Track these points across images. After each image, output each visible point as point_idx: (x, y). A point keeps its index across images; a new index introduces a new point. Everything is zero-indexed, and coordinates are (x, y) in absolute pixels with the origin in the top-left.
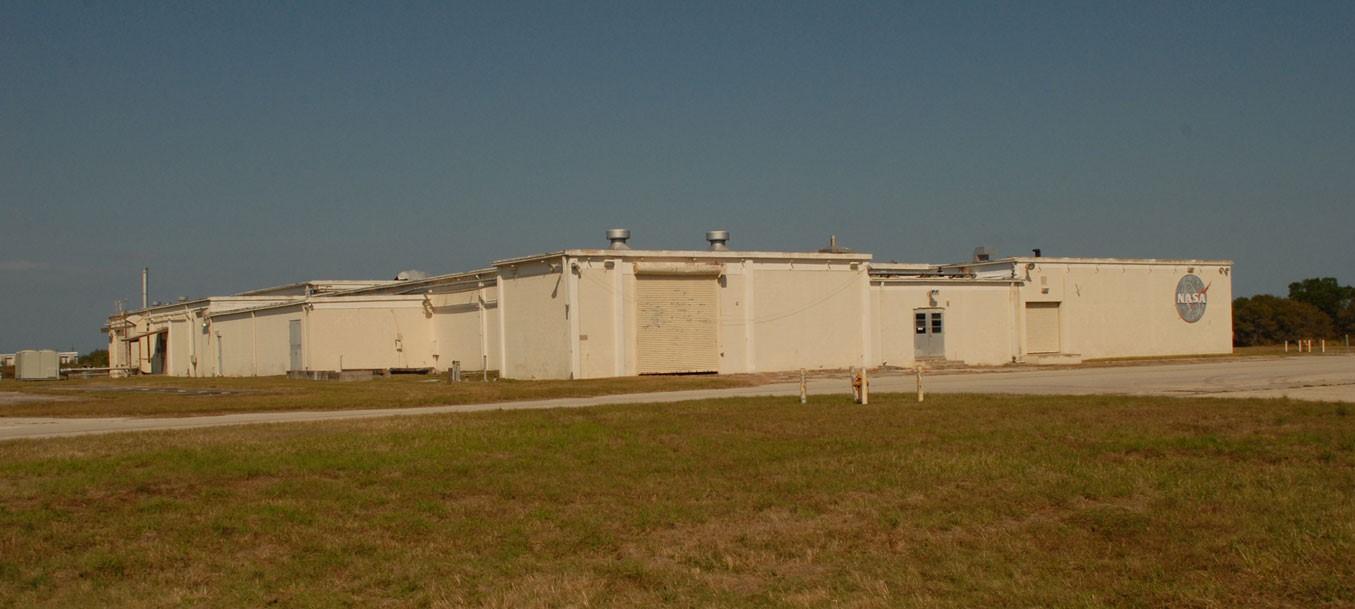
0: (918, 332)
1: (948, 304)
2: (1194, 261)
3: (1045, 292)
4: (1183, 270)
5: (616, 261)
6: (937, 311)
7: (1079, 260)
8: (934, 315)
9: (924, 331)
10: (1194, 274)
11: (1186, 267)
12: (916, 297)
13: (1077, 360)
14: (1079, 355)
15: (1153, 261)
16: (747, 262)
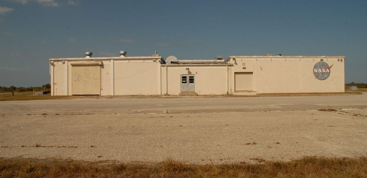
0: (183, 83)
1: (197, 73)
2: (323, 57)
3: (244, 68)
4: (318, 60)
5: (66, 61)
6: (192, 76)
7: (262, 57)
8: (190, 77)
9: (186, 82)
10: (324, 61)
11: (319, 59)
12: (182, 71)
13: (255, 94)
14: (255, 92)
15: (301, 57)
16: (111, 60)
